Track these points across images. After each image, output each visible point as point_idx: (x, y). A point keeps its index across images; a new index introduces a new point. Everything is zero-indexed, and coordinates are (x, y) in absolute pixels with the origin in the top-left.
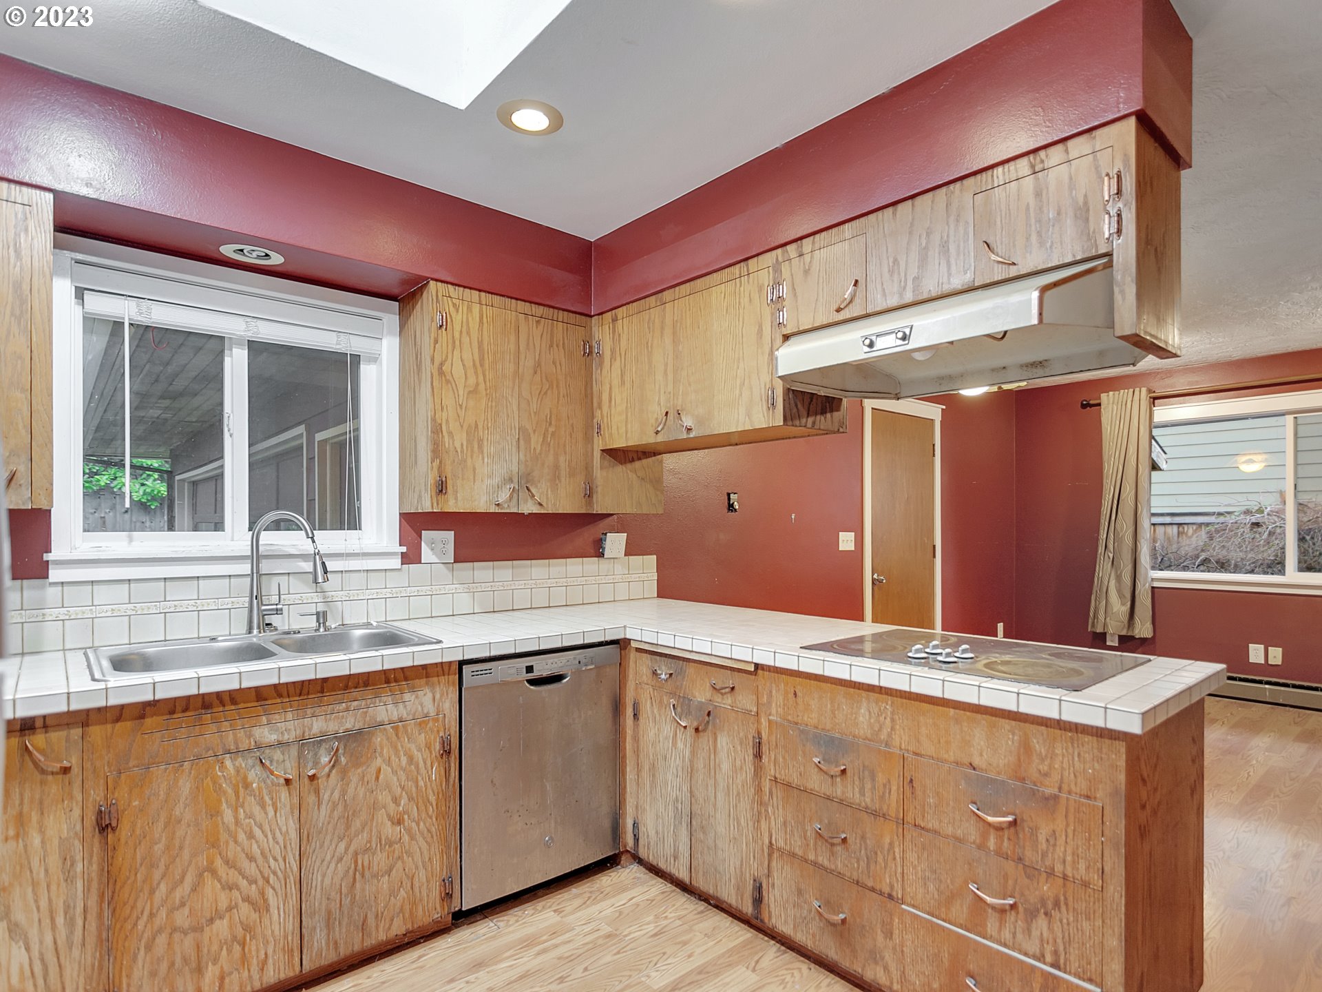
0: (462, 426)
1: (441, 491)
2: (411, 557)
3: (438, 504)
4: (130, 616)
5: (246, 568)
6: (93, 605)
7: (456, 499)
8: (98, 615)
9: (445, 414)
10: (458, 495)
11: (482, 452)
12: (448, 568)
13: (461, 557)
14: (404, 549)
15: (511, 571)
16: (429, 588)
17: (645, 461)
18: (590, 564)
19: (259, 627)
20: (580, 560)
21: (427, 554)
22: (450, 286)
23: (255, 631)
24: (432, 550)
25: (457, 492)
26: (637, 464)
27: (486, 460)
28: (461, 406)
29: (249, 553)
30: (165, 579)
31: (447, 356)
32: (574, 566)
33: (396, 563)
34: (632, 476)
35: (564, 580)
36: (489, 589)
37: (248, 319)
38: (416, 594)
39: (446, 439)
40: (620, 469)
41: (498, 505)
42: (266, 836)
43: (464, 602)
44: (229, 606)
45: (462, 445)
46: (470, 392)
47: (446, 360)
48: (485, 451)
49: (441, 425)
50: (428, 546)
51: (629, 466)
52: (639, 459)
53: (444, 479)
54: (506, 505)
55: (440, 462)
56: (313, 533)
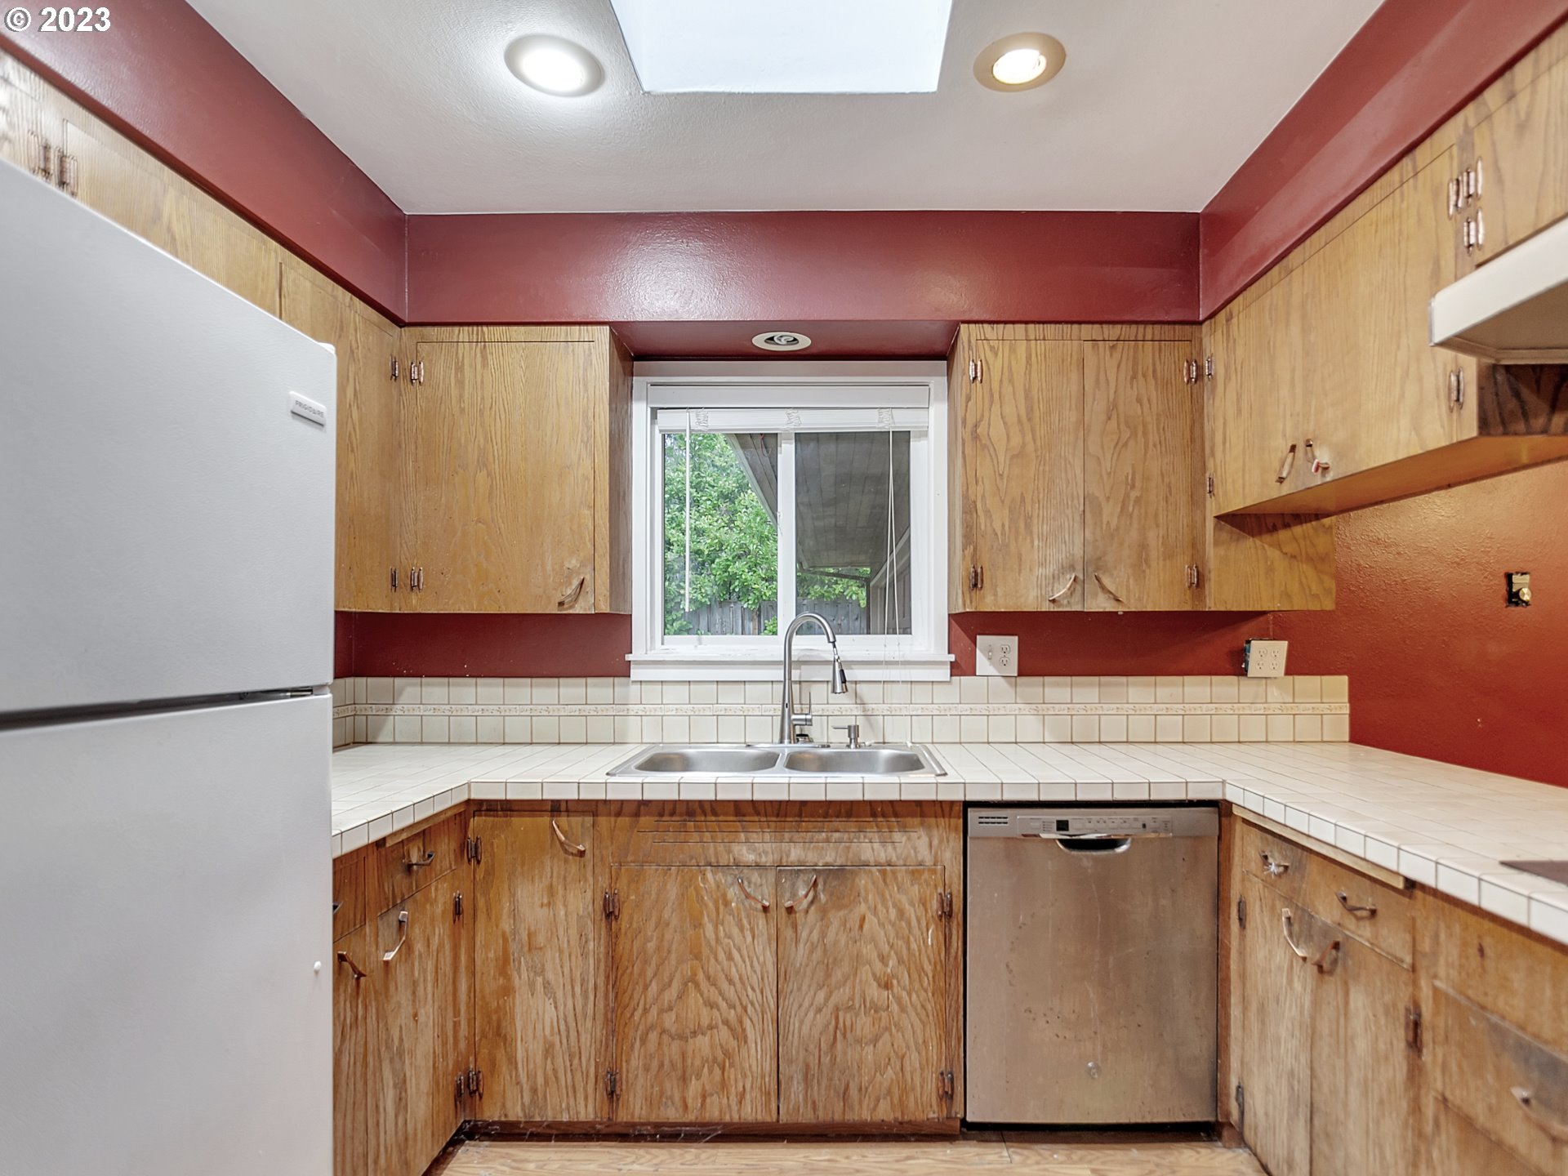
0: (1003, 502)
1: (975, 585)
2: (962, 667)
3: (971, 602)
4: (689, 716)
5: (778, 674)
6: (662, 704)
7: (995, 595)
8: (666, 714)
9: (980, 488)
10: (998, 589)
11: (1031, 533)
12: (1010, 684)
13: (1026, 669)
14: (952, 658)
15: (1097, 690)
16: (985, 706)
17: (1298, 530)
18: (1225, 686)
19: (789, 738)
20: (1207, 678)
21: (982, 663)
22: (985, 326)
23: (786, 741)
24: (989, 659)
25: (996, 586)
26: (1283, 535)
27: (1036, 543)
28: (1001, 475)
29: (783, 659)
30: (717, 682)
31: (983, 415)
32: (1197, 688)
33: (944, 673)
34: (1274, 554)
35: (1181, 706)
36: (1066, 712)
37: (790, 411)
38: (968, 713)
39: (982, 520)
40: (1250, 543)
41: (1054, 601)
42: (744, 962)
43: (1030, 727)
44: (772, 713)
45: (1003, 525)
46: (1013, 457)
47: (981, 420)
48: (1035, 529)
49: (975, 502)
50: (984, 654)
51: (1267, 538)
52: (1287, 526)
53: (979, 570)
54: (1065, 602)
55: (975, 549)
56: (834, 637)
